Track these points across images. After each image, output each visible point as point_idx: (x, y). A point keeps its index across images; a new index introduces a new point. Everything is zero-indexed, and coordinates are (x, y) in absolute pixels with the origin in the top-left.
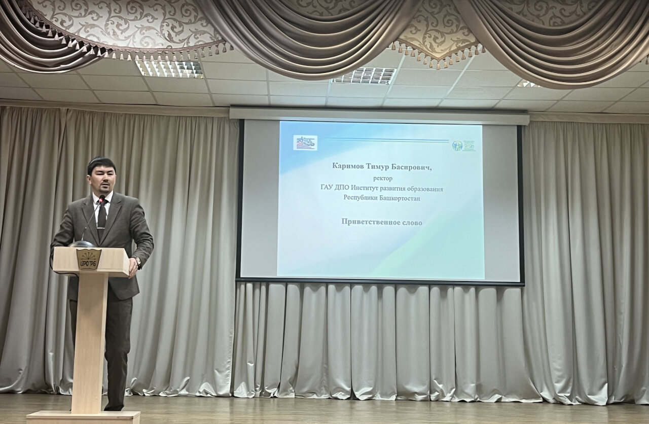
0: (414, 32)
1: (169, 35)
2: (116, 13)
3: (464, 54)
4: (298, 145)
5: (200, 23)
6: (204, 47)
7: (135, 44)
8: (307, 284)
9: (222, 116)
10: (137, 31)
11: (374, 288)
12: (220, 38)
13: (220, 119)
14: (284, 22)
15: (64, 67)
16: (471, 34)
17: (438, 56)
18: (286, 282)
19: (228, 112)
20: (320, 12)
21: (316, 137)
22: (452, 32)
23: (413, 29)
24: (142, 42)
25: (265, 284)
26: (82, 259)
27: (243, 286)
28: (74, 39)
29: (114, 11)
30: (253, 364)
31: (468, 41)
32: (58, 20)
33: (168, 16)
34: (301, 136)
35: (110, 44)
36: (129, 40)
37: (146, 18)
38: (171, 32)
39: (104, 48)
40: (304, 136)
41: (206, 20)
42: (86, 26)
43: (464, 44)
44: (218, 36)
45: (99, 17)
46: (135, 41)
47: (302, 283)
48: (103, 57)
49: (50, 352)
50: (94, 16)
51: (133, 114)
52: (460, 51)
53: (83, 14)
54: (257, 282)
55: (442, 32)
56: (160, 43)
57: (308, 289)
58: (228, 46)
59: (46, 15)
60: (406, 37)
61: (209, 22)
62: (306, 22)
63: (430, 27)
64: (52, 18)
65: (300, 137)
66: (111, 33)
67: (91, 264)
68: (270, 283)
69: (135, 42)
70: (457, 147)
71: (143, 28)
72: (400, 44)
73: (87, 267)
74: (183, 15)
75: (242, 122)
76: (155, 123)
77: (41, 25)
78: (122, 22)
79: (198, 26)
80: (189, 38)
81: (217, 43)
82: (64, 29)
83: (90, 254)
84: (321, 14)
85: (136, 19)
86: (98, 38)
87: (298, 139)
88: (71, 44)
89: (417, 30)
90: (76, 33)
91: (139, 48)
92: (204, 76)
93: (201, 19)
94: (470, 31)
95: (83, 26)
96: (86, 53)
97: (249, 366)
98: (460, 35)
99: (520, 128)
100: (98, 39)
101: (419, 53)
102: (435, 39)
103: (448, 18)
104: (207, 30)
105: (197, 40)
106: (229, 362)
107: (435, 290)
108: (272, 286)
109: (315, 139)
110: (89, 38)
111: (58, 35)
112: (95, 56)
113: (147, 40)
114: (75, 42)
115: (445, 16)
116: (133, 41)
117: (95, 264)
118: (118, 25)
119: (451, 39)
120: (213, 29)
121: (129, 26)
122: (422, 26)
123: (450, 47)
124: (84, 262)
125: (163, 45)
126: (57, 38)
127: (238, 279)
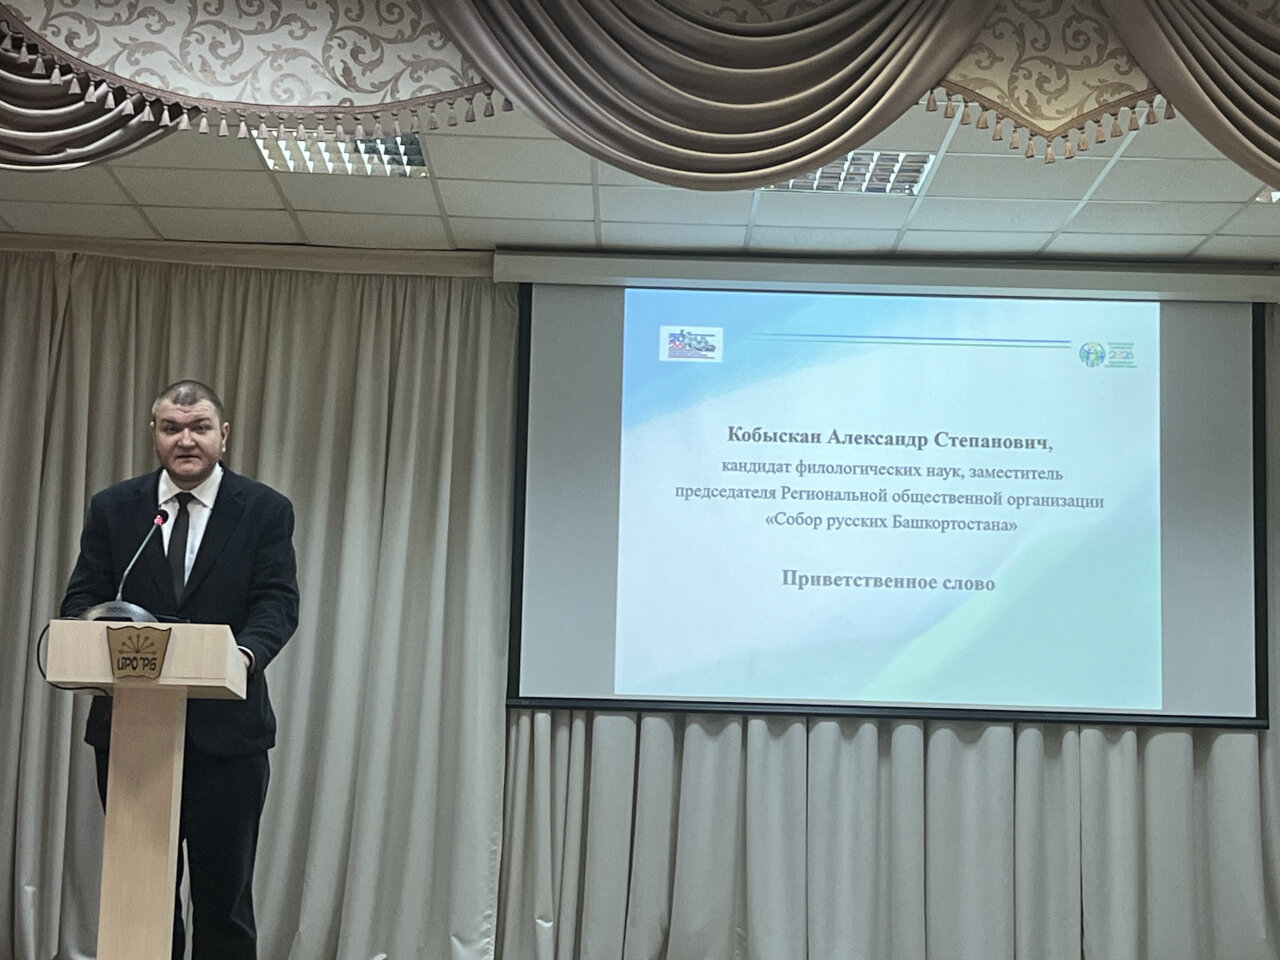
0: (985, 63)
1: (347, 71)
2: (208, 12)
3: (1118, 122)
4: (670, 349)
5: (426, 38)
6: (435, 103)
7: (258, 95)
8: (692, 716)
9: (477, 273)
10: (262, 61)
11: (868, 730)
12: (477, 80)
13: (469, 283)
14: (643, 37)
15: (75, 154)
16: (1136, 71)
17: (1048, 126)
18: (638, 709)
19: (491, 264)
20: (740, 11)
21: (718, 332)
22: (1086, 64)
23: (983, 56)
24: (276, 89)
25: (582, 714)
26: (121, 652)
27: (525, 721)
28: (102, 81)
29: (205, 8)
30: (550, 924)
31: (1129, 88)
32: (59, 30)
33: (342, 21)
34: (682, 328)
35: (194, 94)
36: (242, 84)
37: (286, 28)
38: (351, 63)
39: (177, 105)
40: (687, 329)
41: (442, 33)
42: (132, 48)
43: (1117, 97)
44: (471, 73)
45: (165, 23)
46: (257, 86)
47: (679, 713)
48: (175, 128)
49: (28, 884)
50: (153, 20)
51: (242, 269)
52: (1108, 114)
53: (124, 16)
54: (562, 709)
55: (1060, 63)
56: (322, 92)
57: (694, 731)
58: (497, 99)
59: (29, 19)
60: (964, 76)
61: (448, 37)
62: (702, 37)
63: (1030, 52)
64: (45, 26)
65: (677, 330)
66: (197, 66)
67: (145, 666)
68: (596, 713)
69: (259, 89)
70: (1092, 357)
71: (277, 53)
72: (948, 95)
73: (133, 673)
74: (382, 20)
75: (525, 291)
76: (300, 291)
77: (17, 46)
78: (225, 38)
79: (422, 48)
80: (396, 78)
81: (469, 92)
82: (75, 54)
83: (142, 639)
84: (742, 18)
85: (260, 30)
86: (163, 79)
87: (671, 335)
88: (93, 95)
89: (995, 59)
90: (104, 65)
91: (268, 106)
92: (431, 171)
93: (427, 30)
94: (1134, 62)
95: (124, 46)
96: (131, 117)
97: (541, 927)
98: (1107, 73)
99: (1260, 310)
100: (163, 83)
101: (999, 119)
102: (1042, 81)
103: (1075, 25)
104: (447, 60)
105: (419, 85)
106: (489, 916)
107: (1031, 736)
108: (602, 721)
109: (717, 335)
110: (139, 80)
111: (60, 69)
112: (154, 125)
113: (289, 83)
114: (103, 88)
115: (1068, 24)
116: (253, 85)
117: (154, 664)
118: (215, 46)
119: (1084, 83)
120: (460, 56)
121: (242, 48)
122: (1008, 50)
123: (1081, 104)
124: (126, 659)
125: (329, 97)
126: (56, 78)
127: (513, 702)
